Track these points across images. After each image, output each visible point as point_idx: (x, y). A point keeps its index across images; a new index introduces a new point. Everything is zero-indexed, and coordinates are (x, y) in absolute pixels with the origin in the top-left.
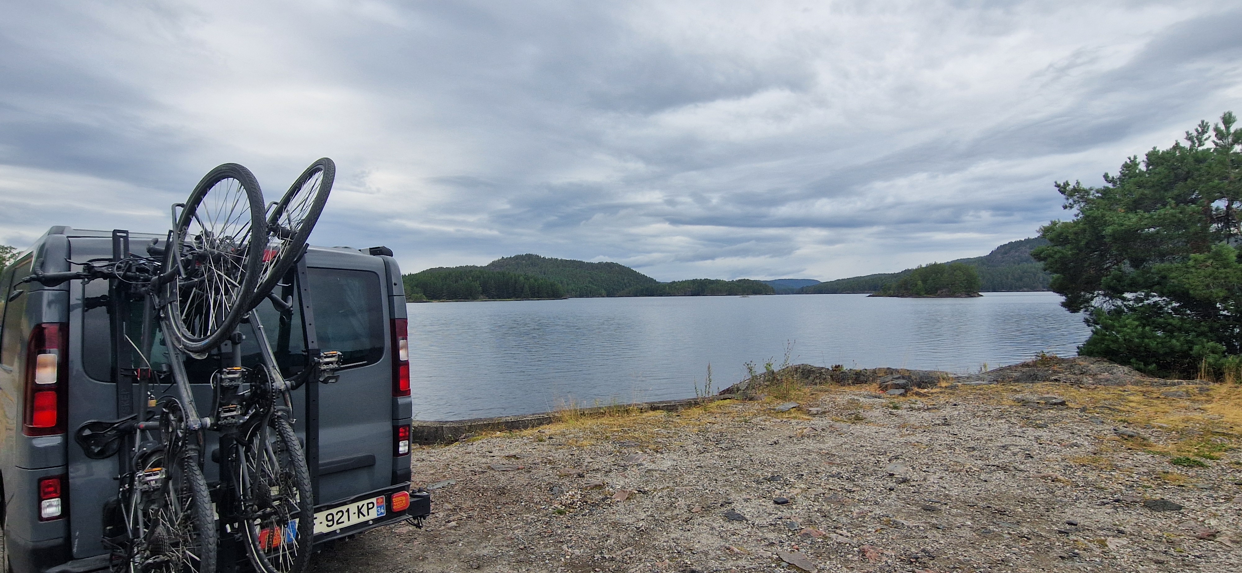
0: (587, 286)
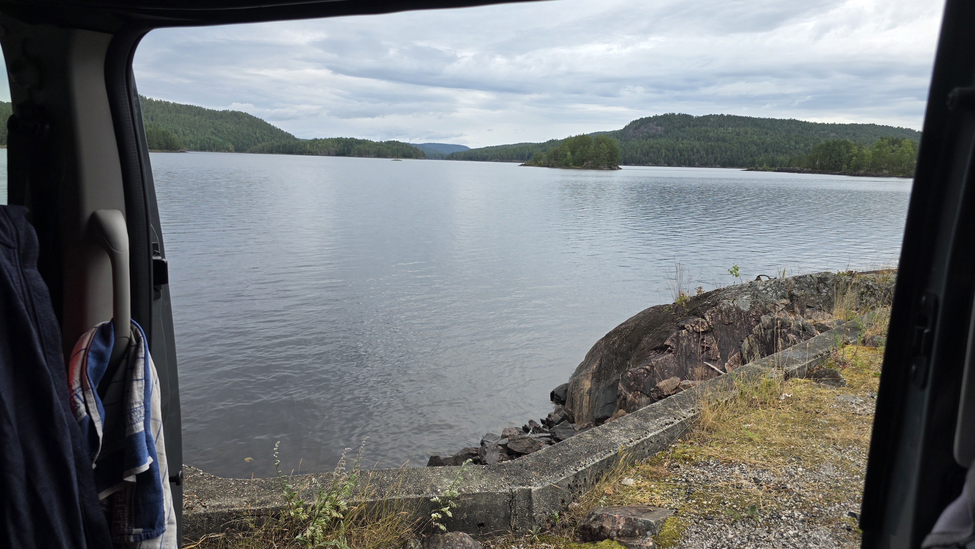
0: (209, 139)
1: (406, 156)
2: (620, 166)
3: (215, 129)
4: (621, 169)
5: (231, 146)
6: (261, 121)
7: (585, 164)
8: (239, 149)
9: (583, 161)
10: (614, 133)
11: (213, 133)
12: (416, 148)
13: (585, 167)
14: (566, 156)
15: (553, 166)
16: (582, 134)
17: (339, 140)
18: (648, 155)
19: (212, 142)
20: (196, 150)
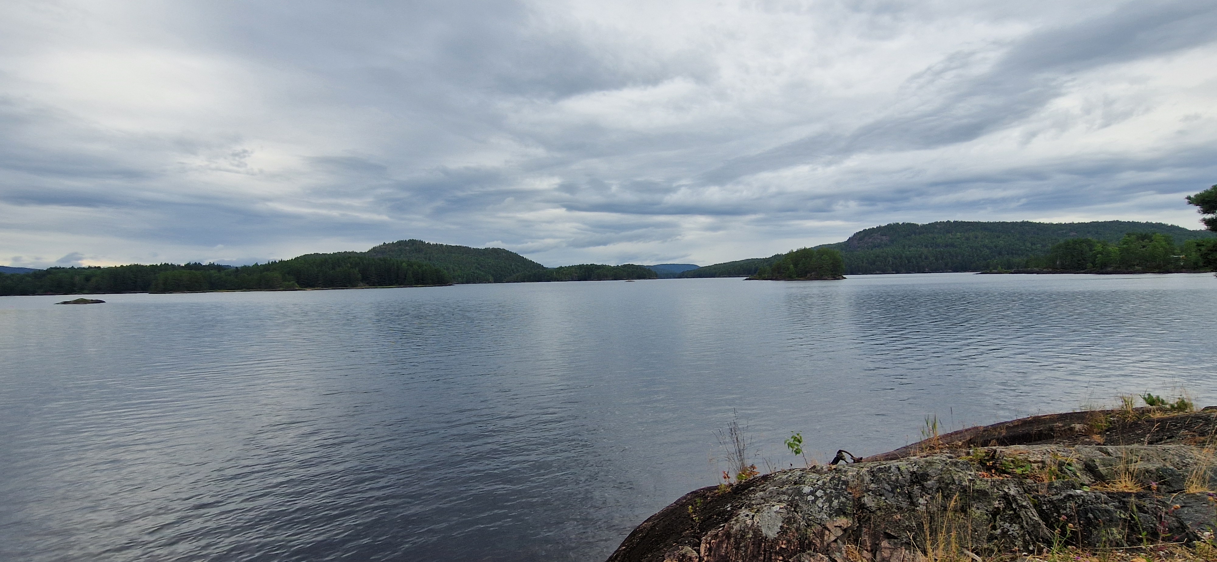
0: (474, 273)
1: (639, 278)
2: (844, 276)
3: (479, 265)
4: (845, 278)
5: (491, 278)
6: (516, 255)
7: (809, 275)
8: (498, 280)
9: (807, 272)
10: (839, 245)
11: (477, 268)
12: (649, 270)
13: (808, 278)
14: (788, 268)
15: (776, 279)
16: (803, 248)
17: (581, 267)
18: (874, 264)
19: (476, 275)
20: (463, 283)
